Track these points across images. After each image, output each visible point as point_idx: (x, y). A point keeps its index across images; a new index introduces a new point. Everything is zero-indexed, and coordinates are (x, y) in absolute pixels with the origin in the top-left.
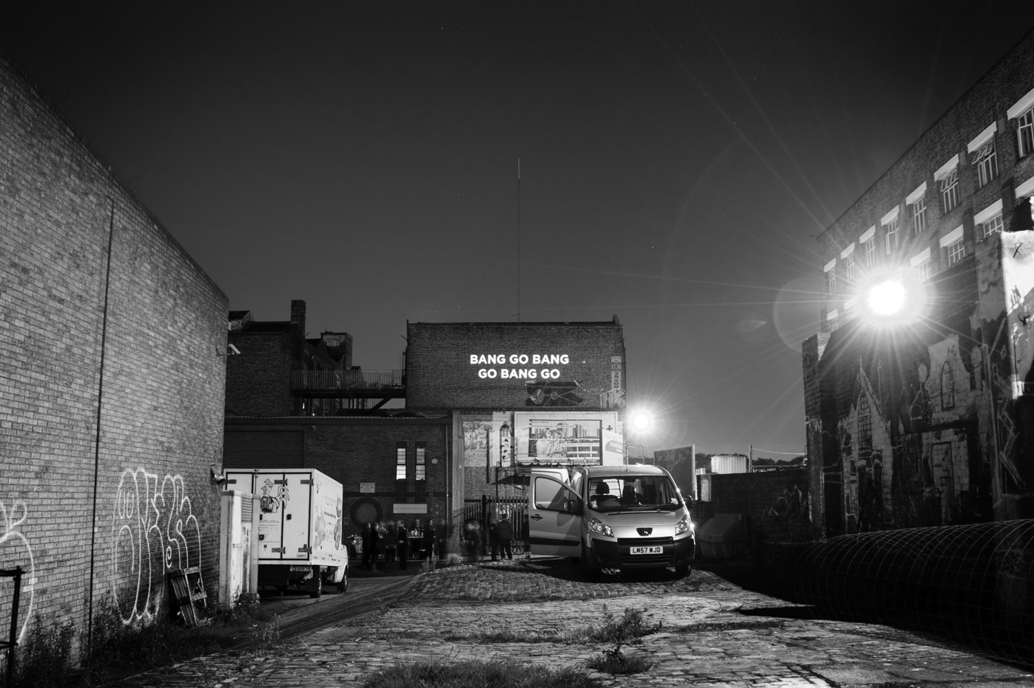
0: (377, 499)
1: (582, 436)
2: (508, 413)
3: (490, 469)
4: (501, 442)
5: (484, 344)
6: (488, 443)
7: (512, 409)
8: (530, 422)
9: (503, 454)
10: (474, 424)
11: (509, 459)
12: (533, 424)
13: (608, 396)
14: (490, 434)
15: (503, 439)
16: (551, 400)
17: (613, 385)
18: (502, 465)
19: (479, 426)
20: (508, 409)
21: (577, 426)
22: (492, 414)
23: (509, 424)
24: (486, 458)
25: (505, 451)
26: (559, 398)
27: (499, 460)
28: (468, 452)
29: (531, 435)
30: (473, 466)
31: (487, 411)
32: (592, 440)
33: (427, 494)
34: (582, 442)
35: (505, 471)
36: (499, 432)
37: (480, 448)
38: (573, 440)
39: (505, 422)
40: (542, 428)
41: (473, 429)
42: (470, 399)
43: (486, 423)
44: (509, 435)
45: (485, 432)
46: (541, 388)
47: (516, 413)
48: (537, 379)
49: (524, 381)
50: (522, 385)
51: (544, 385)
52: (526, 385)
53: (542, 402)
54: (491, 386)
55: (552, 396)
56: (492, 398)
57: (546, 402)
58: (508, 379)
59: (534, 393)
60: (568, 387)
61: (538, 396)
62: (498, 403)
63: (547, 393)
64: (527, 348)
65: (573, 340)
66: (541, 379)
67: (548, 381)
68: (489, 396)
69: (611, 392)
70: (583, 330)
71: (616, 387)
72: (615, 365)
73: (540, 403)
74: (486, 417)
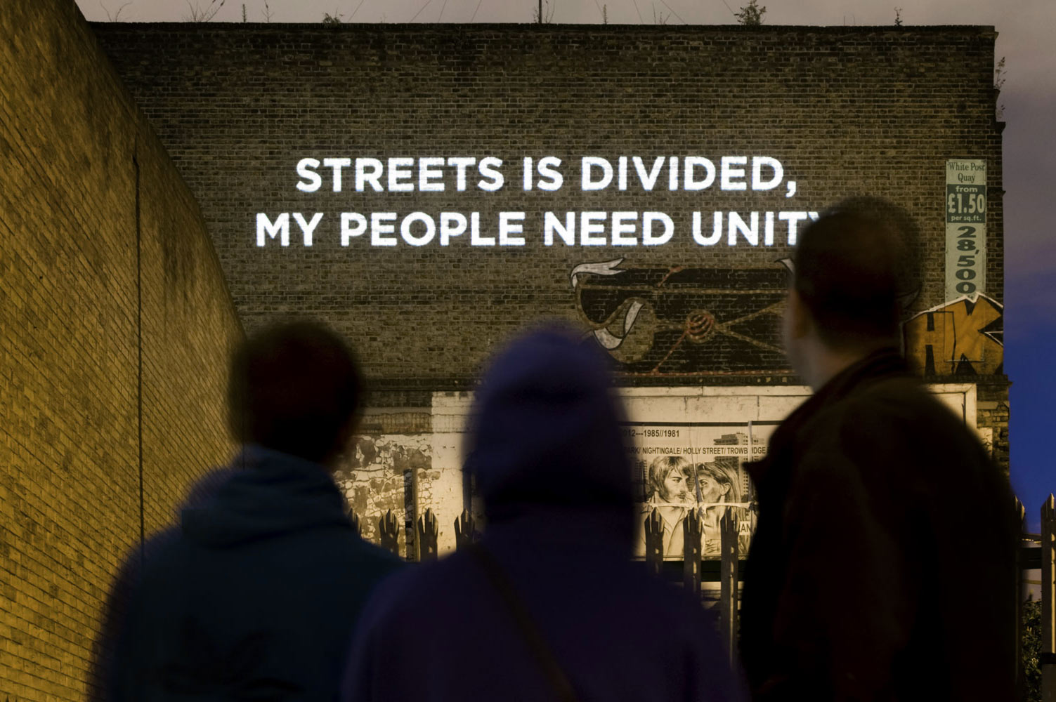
13: (930, 328)
14: (422, 485)
16: (688, 344)
17: (953, 281)
19: (371, 455)
22: (427, 403)
26: (719, 334)
31: (407, 392)
36: (459, 477)
43: (402, 440)
45: (400, 479)
46: (645, 296)
48: (624, 260)
49: (568, 266)
50: (557, 281)
51: (653, 283)
52: (575, 282)
53: (645, 356)
54: (423, 290)
55: (693, 328)
56: (430, 340)
57: (666, 353)
58: (494, 258)
59: (614, 314)
60: (758, 291)
61: (627, 328)
62: (455, 359)
63: (668, 318)
64: (578, 125)
65: (783, 90)
66: (640, 260)
67: (674, 266)
68: (413, 329)
69: (943, 311)
70: (822, 50)
71: (966, 288)
72: (960, 196)
73: (637, 358)
74: (403, 414)
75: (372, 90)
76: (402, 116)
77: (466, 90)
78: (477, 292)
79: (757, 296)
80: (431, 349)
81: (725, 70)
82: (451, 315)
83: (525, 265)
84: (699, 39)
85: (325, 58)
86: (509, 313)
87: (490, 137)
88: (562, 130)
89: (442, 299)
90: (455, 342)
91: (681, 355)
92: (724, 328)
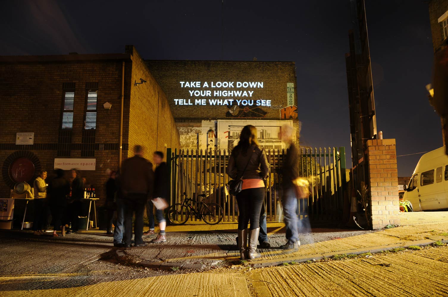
0: (35, 152)
1: (267, 138)
2: (213, 122)
4: (207, 142)
5: (196, 74)
6: (198, 143)
7: (215, 118)
8: (229, 127)
9: (209, 151)
10: (188, 129)
12: (231, 129)
13: (285, 110)
14: (200, 136)
15: (209, 139)
16: (244, 113)
17: (288, 103)
19: (191, 131)
20: (213, 119)
21: (263, 131)
22: (201, 122)
23: (214, 129)
25: (211, 148)
29: (229, 137)
31: (198, 120)
32: (274, 140)
33: (97, 147)
34: (267, 142)
36: (206, 135)
37: (192, 146)
38: (260, 141)
39: (211, 128)
41: (188, 133)
43: (197, 128)
44: (214, 137)
45: (196, 135)
46: (237, 104)
47: (219, 120)
48: (234, 98)
53: (237, 114)
55: (245, 110)
57: (241, 114)
58: (213, 98)
59: (232, 107)
61: (234, 110)
63: (241, 108)
64: (227, 77)
65: (260, 71)
69: (287, 108)
70: (266, 65)
71: (291, 104)
72: (289, 89)
73: (236, 115)
74: (197, 124)
75: (193, 71)
76: (198, 75)
77: (208, 71)
79: (256, 105)
80: (202, 113)
81: (251, 68)
82: (205, 107)
84: (246, 63)
85: (186, 66)
86: (215, 107)
87: (212, 78)
88: (224, 77)
90: (206, 112)
91: (243, 115)
92: (250, 110)
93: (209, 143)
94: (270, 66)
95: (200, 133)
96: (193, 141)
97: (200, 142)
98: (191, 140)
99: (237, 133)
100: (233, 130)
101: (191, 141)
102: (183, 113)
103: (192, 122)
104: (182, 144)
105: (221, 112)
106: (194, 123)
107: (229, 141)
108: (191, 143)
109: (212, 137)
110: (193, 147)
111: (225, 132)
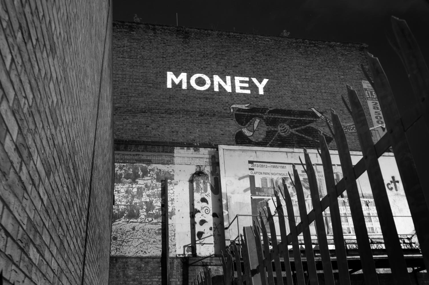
2: (205, 152)
3: (169, 261)
4: (192, 205)
5: (157, 49)
6: (164, 206)
8: (250, 166)
9: (198, 228)
10: (135, 169)
11: (211, 240)
12: (256, 169)
14: (170, 187)
15: (197, 196)
16: (280, 136)
17: (374, 120)
18: (198, 252)
19: (145, 173)
20: (205, 146)
22: (172, 152)
23: (207, 170)
24: (160, 237)
25: (203, 222)
26: (292, 133)
27: (189, 242)
28: (122, 224)
29: (254, 190)
30: (131, 255)
31: (163, 147)
35: (205, 265)
36: (187, 184)
37: (148, 216)
39: (200, 166)
40: (275, 178)
41: (134, 178)
42: (129, 126)
43: (160, 167)
44: (210, 190)
45: (159, 184)
46: (260, 117)
47: (221, 147)
48: (251, 104)
49: (229, 105)
50: (225, 110)
51: (263, 113)
52: (232, 110)
53: (263, 139)
54: (169, 109)
55: (281, 130)
56: (172, 128)
57: (272, 139)
58: (199, 100)
59: (249, 123)
60: (304, 119)
61: (255, 128)
62: (183, 136)
63: (271, 126)
64: (228, 59)
65: (300, 55)
66: (257, 105)
67: (270, 108)
68: (165, 123)
69: (374, 130)
70: (311, 45)
71: (380, 122)
72: (369, 92)
73: (260, 140)
74: (161, 155)
75: (151, 42)
76: (162, 51)
77: (186, 45)
78: (192, 112)
79: (304, 120)
80: (173, 132)
81: (279, 48)
82: (182, 119)
83: (211, 103)
84: (268, 38)
85: (133, 31)
86: (206, 120)
87: (195, 60)
88: (223, 60)
89: (178, 113)
90: (183, 129)
91: (277, 140)
92: (293, 131)
93: (198, 206)
94: (320, 48)
95: (169, 181)
96: (151, 202)
97: (169, 204)
98: (145, 198)
99: (272, 180)
100: (261, 173)
101: (143, 200)
102: (122, 129)
103: (147, 151)
104: (118, 210)
105: (222, 132)
106: (153, 153)
107: (253, 201)
108: (145, 207)
109: (206, 191)
110: (150, 219)
111: (241, 176)
